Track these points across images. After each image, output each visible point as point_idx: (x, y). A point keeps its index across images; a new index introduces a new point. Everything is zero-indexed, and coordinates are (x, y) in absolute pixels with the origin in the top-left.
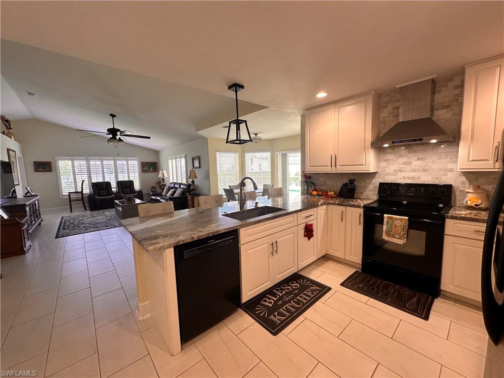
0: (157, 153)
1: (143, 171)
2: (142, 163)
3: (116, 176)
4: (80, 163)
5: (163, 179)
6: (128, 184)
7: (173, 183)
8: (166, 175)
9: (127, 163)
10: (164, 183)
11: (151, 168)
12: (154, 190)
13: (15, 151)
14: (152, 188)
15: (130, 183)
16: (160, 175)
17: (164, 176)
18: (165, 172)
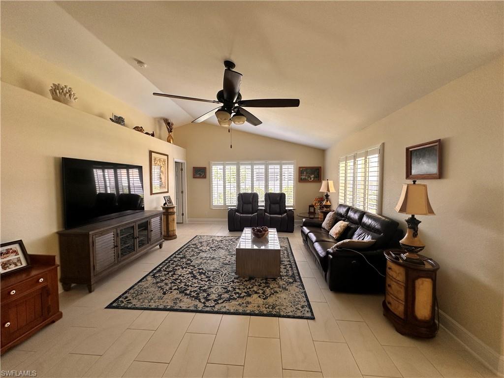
0: (322, 152)
1: (301, 180)
2: (300, 168)
3: (267, 186)
4: (231, 169)
5: (327, 196)
6: (278, 199)
7: (345, 206)
8: (332, 190)
9: (281, 169)
10: (328, 203)
11: (313, 176)
12: (312, 210)
13: (167, 155)
14: (310, 206)
15: (282, 196)
16: (323, 189)
17: (328, 190)
18: (331, 183)
